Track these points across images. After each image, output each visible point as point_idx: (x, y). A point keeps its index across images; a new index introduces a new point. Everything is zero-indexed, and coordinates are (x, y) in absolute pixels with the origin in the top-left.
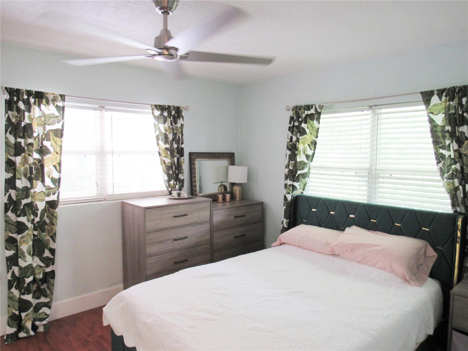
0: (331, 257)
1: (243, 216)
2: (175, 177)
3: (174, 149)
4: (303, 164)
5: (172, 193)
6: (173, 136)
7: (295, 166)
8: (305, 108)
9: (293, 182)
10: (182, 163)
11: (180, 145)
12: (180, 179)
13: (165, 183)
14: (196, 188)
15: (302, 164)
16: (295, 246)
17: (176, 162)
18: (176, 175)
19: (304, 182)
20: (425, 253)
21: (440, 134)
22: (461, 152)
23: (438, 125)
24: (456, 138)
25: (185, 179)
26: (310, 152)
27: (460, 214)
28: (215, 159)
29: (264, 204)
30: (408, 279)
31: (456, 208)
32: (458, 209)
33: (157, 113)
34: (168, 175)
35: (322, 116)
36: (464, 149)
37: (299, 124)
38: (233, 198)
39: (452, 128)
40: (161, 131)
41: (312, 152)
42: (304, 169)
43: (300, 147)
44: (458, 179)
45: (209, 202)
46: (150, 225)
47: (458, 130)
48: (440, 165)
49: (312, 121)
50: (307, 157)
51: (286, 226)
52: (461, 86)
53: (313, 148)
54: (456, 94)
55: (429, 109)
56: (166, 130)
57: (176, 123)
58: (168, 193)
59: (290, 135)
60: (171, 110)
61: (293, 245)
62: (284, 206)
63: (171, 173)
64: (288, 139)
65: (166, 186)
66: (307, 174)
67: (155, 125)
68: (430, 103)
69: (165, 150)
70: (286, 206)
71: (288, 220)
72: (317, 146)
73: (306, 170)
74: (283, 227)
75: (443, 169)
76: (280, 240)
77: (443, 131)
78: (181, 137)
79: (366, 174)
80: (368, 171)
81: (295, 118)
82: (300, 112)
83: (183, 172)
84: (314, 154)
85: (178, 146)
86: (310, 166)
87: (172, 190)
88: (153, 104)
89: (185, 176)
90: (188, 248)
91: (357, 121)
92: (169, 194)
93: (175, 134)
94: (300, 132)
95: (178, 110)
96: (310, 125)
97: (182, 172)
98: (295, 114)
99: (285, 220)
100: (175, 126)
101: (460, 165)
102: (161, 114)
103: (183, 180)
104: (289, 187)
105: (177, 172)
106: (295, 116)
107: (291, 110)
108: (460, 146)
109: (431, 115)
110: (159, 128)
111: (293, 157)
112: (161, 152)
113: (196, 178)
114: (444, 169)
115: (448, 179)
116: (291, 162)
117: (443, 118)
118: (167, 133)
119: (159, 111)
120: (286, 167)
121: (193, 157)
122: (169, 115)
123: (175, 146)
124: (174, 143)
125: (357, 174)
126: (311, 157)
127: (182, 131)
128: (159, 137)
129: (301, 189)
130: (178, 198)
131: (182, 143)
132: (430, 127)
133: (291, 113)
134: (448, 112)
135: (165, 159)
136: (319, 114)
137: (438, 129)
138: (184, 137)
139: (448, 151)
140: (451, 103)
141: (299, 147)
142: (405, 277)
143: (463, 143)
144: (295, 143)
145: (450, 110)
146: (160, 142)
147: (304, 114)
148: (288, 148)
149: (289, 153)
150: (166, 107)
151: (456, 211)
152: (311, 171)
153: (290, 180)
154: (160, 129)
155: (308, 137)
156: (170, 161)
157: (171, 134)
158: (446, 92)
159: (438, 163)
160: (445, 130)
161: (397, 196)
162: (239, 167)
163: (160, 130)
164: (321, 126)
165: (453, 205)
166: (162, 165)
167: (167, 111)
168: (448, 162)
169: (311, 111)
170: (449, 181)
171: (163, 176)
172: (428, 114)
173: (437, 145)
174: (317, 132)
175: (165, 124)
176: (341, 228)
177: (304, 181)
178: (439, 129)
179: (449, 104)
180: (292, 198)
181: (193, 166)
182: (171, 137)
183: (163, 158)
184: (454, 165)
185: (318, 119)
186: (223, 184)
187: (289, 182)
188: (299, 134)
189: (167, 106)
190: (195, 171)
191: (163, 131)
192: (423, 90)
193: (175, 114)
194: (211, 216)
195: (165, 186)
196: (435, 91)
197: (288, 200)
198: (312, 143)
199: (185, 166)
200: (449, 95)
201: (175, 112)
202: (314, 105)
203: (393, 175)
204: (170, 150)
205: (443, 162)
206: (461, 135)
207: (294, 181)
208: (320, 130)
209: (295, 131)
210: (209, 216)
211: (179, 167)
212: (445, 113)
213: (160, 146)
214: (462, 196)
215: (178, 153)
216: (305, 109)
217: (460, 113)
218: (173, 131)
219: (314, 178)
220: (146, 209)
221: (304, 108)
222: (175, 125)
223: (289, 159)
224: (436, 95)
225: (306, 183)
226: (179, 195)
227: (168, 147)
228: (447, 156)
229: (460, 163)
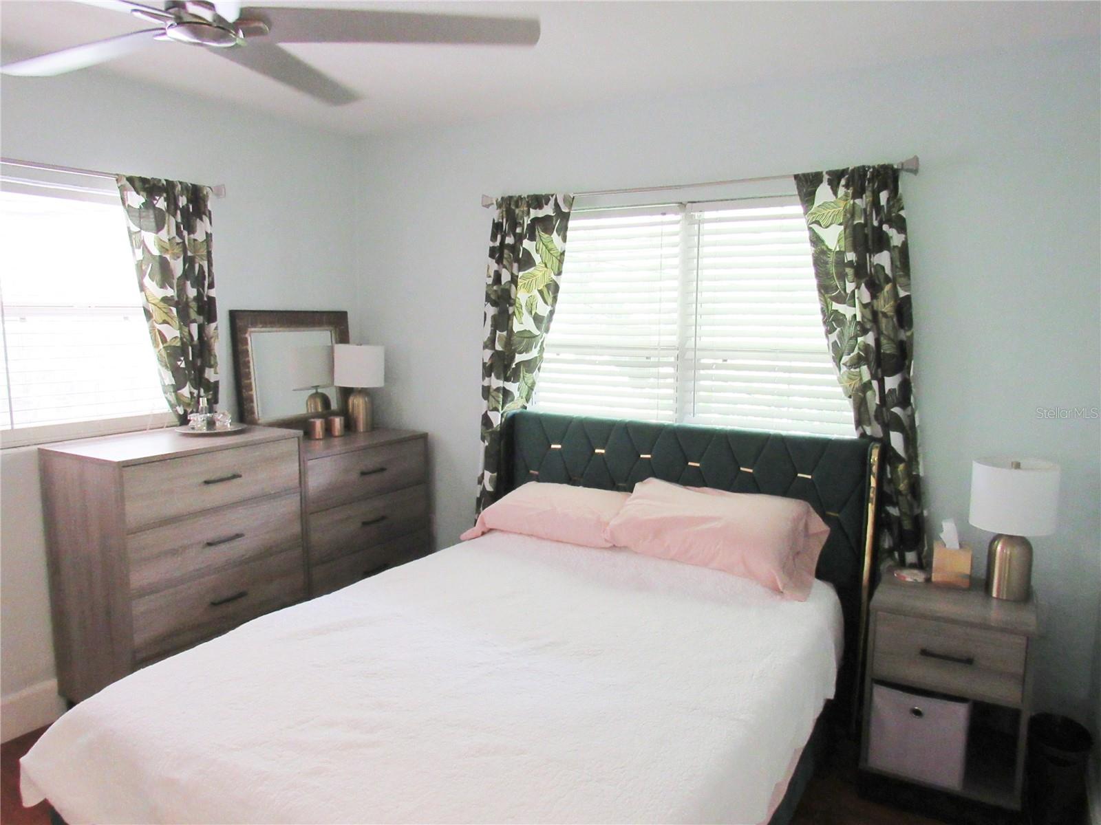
0: (607, 554)
1: (382, 470)
2: (195, 377)
3: (189, 300)
4: (528, 338)
5: (190, 420)
6: (184, 265)
7: (508, 342)
8: (530, 202)
9: (505, 382)
10: (211, 338)
11: (204, 291)
12: (208, 381)
13: (165, 393)
14: (251, 404)
15: (524, 338)
16: (521, 533)
17: (196, 337)
18: (197, 372)
19: (530, 382)
20: (806, 526)
21: (833, 270)
22: (875, 308)
23: (830, 250)
24: (867, 278)
25: (220, 383)
26: (543, 310)
27: (873, 439)
28: (299, 329)
29: (429, 437)
30: (780, 586)
31: (865, 427)
32: (869, 431)
33: (136, 200)
34: (175, 371)
35: (571, 224)
36: (882, 301)
37: (515, 242)
38: (350, 426)
39: (858, 256)
40: (149, 251)
41: (549, 308)
42: (531, 350)
43: (521, 296)
44: (869, 367)
45: (296, 439)
46: (136, 511)
47: (870, 261)
48: (834, 337)
49: (547, 235)
50: (538, 319)
51: (489, 488)
52: (876, 166)
53: (550, 301)
54: (867, 182)
55: (812, 214)
56: (163, 249)
57: (191, 230)
58: (175, 420)
59: (495, 266)
60: (176, 192)
61: (515, 533)
62: (483, 439)
63: (183, 365)
64: (490, 277)
65: (169, 401)
66: (536, 361)
67: (130, 233)
68: (814, 200)
69: (162, 304)
70: (489, 440)
71: (495, 474)
72: (560, 296)
73: (534, 353)
74: (484, 491)
75: (839, 345)
76: (483, 524)
77: (841, 263)
78: (206, 269)
79: (672, 359)
80: (678, 352)
81: (505, 226)
82: (517, 211)
83: (216, 363)
84: (552, 313)
85: (198, 292)
86: (542, 343)
87: (185, 411)
88: (124, 174)
89: (221, 372)
90: (244, 562)
91: (651, 236)
92: (178, 423)
93: (189, 261)
94: (517, 260)
95: (196, 196)
96: (543, 244)
97: (212, 363)
98: (504, 215)
99: (488, 474)
100: (189, 240)
101: (875, 335)
102: (148, 205)
103: (217, 383)
104: (494, 394)
105: (199, 363)
106: (505, 220)
107: (495, 206)
108: (874, 296)
109: (815, 227)
110: (143, 242)
111: (502, 321)
112: (151, 308)
113: (250, 379)
114: (841, 343)
115: (851, 366)
116: (498, 332)
117: (840, 235)
118: (168, 257)
119: (141, 197)
120: (485, 347)
121: (240, 323)
122: (173, 207)
123: (192, 292)
124: (188, 283)
125: (649, 360)
126: (545, 321)
127: (209, 253)
128: (144, 268)
129: (522, 398)
130: (209, 432)
131: (211, 286)
132: (813, 254)
133: (495, 214)
134: (850, 222)
135: (163, 328)
136: (565, 217)
137: (829, 257)
138: (214, 269)
139: (850, 306)
140: (858, 201)
141: (518, 296)
142: (774, 582)
143: (881, 289)
144: (507, 287)
145: (856, 217)
146: (147, 281)
147: (529, 217)
148: (488, 299)
149: (492, 311)
150: (161, 185)
151: (863, 435)
152: (545, 355)
153: (498, 378)
154: (145, 245)
155: (539, 274)
156: (178, 333)
157: (179, 260)
158: (847, 176)
159: (829, 332)
160: (846, 261)
161: (739, 406)
162: (362, 347)
163: (147, 248)
164: (568, 246)
165: (859, 422)
166: (156, 346)
167: (165, 195)
168: (851, 330)
169: (543, 210)
170: (852, 370)
171: (160, 375)
172: (810, 224)
173: (827, 292)
174: (561, 262)
175: (160, 233)
176: (620, 484)
177: (529, 377)
178: (831, 258)
179: (854, 203)
180: (503, 420)
181: (241, 347)
182: (178, 267)
183: (158, 327)
184: (862, 336)
185: (563, 231)
186: (320, 390)
187: (495, 383)
188: (515, 265)
189: (165, 183)
190: (247, 359)
191: (156, 252)
192: (800, 172)
193: (187, 205)
194: (302, 474)
195: (167, 402)
196: (824, 173)
197: (495, 426)
198: (547, 286)
199: (221, 348)
200: (853, 185)
201: (189, 201)
202: (552, 196)
203: (729, 362)
204: (177, 305)
205: (838, 329)
206: (876, 272)
207: (507, 379)
208: (566, 258)
209: (506, 259)
210: (298, 477)
211: (203, 349)
212: (846, 224)
213: (147, 291)
214: (877, 401)
215: (200, 312)
216: (529, 206)
217: (876, 223)
218: (185, 250)
219: (551, 371)
220: (124, 467)
221: (528, 202)
222: (189, 234)
223: (492, 326)
224: (827, 183)
225: (534, 384)
226: (211, 423)
227: (172, 296)
228: (849, 317)
229: (873, 331)
